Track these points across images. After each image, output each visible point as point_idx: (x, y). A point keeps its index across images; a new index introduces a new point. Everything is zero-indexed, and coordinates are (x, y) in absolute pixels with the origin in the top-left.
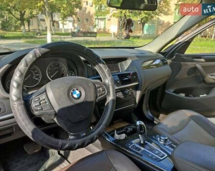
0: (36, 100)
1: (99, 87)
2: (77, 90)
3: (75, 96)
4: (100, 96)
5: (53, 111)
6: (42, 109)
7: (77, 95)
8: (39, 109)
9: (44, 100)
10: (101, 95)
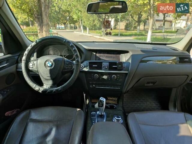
4: (66, 69)
5: (37, 70)
8: (31, 67)
9: (35, 64)
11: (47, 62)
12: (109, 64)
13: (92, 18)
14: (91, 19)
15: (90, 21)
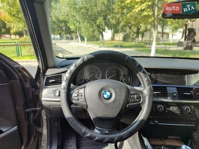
0: (76, 92)
1: (134, 94)
4: (132, 102)
5: (85, 103)
6: (78, 100)
8: (76, 99)
9: (82, 93)
10: (134, 102)
11: (103, 92)
12: (177, 90)
13: (92, 29)
14: (90, 30)
15: (89, 32)
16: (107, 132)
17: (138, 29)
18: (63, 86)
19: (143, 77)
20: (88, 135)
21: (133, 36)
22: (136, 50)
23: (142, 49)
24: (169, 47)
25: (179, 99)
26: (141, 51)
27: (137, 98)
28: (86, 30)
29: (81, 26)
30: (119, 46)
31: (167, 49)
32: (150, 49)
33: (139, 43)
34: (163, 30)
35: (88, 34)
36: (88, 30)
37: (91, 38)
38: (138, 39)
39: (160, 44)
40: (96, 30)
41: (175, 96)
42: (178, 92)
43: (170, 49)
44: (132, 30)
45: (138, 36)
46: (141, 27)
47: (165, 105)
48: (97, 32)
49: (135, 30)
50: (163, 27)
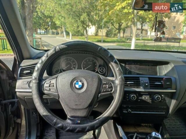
0: (48, 82)
1: (106, 84)
2: (81, 81)
3: (77, 86)
4: (104, 92)
5: (56, 94)
6: (50, 90)
7: (79, 85)
8: (47, 89)
9: (53, 84)
11: (75, 82)
12: (149, 80)
13: (76, 25)
14: (75, 25)
15: (74, 27)
16: (79, 122)
17: (120, 26)
18: (34, 77)
19: (115, 68)
20: (60, 125)
21: (115, 32)
22: (117, 45)
23: (123, 44)
24: (147, 43)
25: (151, 88)
26: (123, 45)
27: (109, 88)
28: (71, 25)
29: (66, 21)
30: (102, 41)
31: (146, 44)
32: (130, 44)
33: (121, 39)
34: (142, 27)
35: (72, 29)
36: (73, 26)
37: (75, 33)
38: (120, 35)
39: (140, 40)
40: (80, 25)
41: (147, 86)
42: (150, 82)
43: (148, 44)
44: (114, 26)
45: (119, 32)
46: (122, 23)
47: (137, 95)
48: (81, 28)
49: (117, 26)
50: (142, 24)
